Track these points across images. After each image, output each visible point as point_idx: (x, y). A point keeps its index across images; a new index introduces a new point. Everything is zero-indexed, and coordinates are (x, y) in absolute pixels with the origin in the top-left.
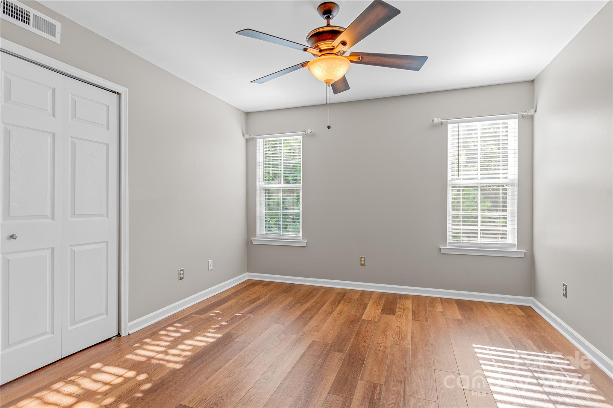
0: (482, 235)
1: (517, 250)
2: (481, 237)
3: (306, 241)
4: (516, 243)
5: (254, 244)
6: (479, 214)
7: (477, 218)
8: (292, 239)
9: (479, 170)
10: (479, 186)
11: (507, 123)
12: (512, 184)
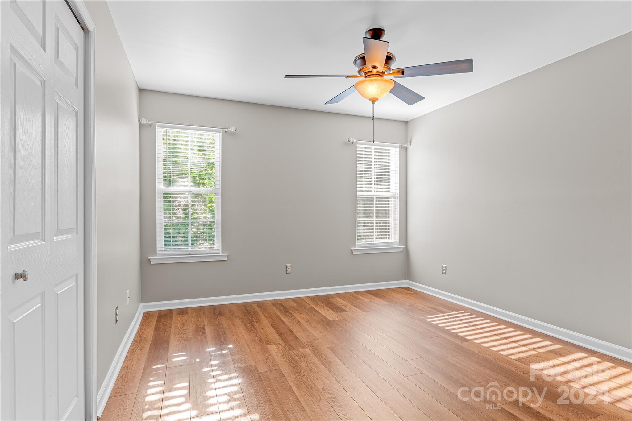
0: (377, 237)
1: (399, 246)
2: (376, 238)
3: (227, 254)
4: (398, 241)
5: (152, 264)
6: (374, 219)
7: (373, 223)
8: (208, 254)
9: (373, 184)
10: (375, 198)
11: (389, 150)
12: (393, 197)
